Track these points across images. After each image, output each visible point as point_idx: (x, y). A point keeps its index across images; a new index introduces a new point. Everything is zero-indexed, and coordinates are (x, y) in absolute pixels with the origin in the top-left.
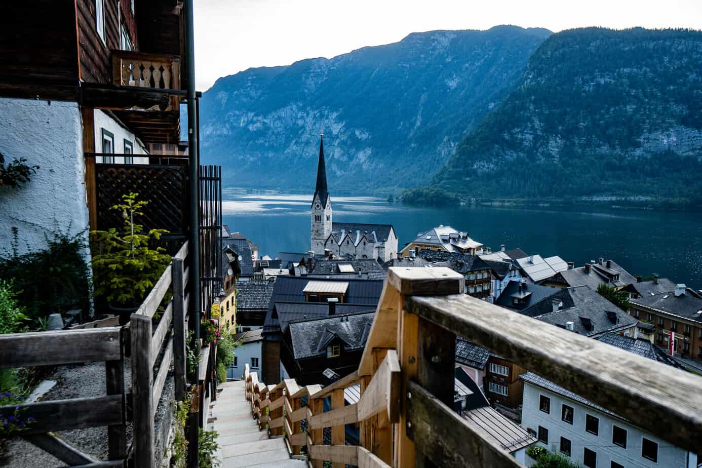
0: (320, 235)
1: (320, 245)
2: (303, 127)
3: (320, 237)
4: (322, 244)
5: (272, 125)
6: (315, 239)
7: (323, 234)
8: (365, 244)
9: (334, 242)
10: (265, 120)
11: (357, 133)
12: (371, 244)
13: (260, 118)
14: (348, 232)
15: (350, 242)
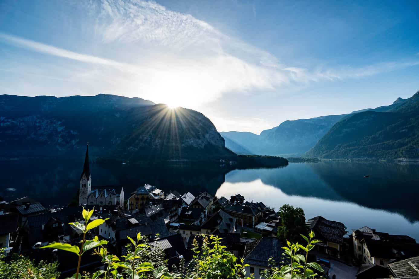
0: (85, 194)
1: (85, 199)
2: (40, 127)
3: (85, 195)
4: (86, 198)
5: (18, 124)
6: (82, 196)
7: (87, 193)
8: (111, 196)
9: (93, 197)
10: (13, 122)
11: (72, 131)
12: (114, 196)
13: (10, 120)
14: (99, 191)
15: (103, 196)
